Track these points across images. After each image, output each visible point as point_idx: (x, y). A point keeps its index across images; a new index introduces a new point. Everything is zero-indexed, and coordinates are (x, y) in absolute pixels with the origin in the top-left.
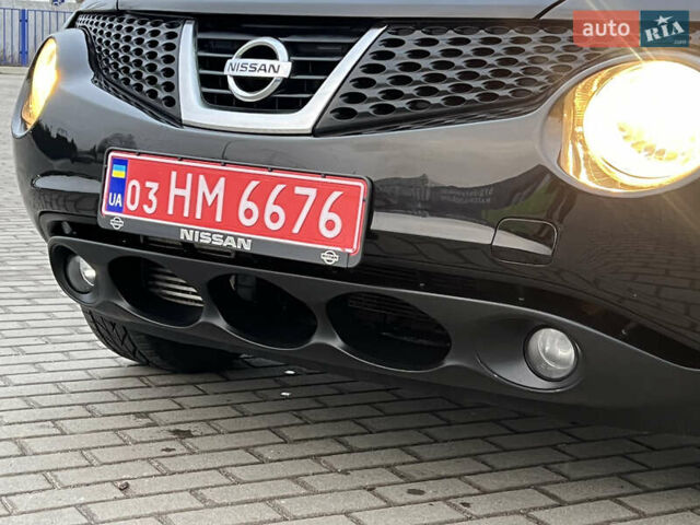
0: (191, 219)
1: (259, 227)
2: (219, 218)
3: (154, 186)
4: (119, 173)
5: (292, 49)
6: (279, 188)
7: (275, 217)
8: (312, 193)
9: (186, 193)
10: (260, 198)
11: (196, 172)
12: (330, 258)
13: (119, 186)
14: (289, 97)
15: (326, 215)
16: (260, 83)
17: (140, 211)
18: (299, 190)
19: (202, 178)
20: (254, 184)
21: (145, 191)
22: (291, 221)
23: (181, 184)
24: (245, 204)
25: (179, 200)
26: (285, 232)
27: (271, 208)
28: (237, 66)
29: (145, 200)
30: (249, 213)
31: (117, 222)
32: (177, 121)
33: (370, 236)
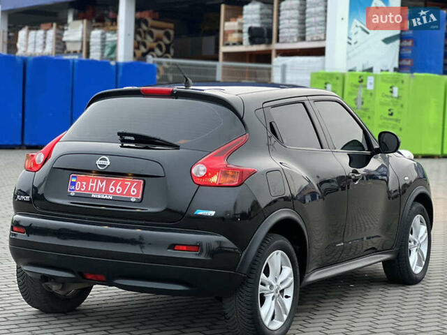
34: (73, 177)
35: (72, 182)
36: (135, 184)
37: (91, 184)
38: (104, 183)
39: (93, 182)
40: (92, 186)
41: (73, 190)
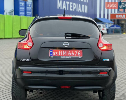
34: (50, 50)
35: (50, 52)
36: (79, 51)
37: (60, 53)
38: (66, 52)
39: (61, 52)
40: (61, 54)
41: (52, 55)
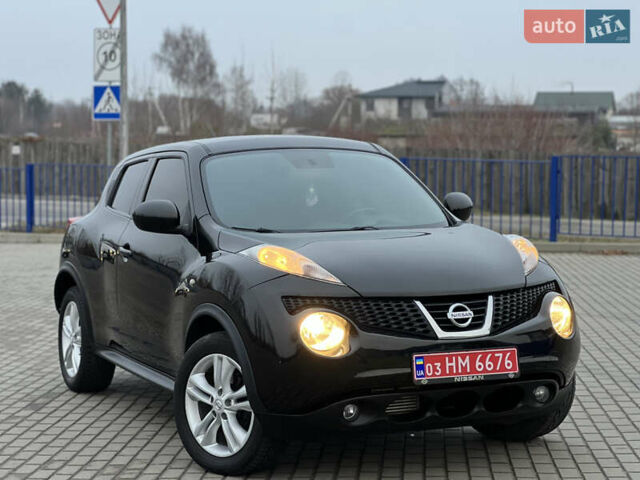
0: (457, 373)
1: (485, 370)
2: (468, 370)
3: (439, 364)
4: (420, 362)
5: (470, 306)
6: (489, 355)
7: (489, 366)
8: (501, 355)
9: (454, 364)
10: (483, 360)
11: (456, 356)
12: (512, 376)
13: (421, 368)
14: (477, 323)
15: (507, 362)
16: (464, 320)
17: (434, 375)
18: (497, 355)
19: (459, 358)
20: (480, 356)
21: (435, 367)
22: (495, 367)
23: (451, 361)
24: (478, 363)
25: (451, 368)
26: (494, 370)
27: (487, 363)
28: (451, 315)
29: (435, 370)
30: (480, 367)
31: (424, 381)
32: (436, 338)
33: (521, 365)
